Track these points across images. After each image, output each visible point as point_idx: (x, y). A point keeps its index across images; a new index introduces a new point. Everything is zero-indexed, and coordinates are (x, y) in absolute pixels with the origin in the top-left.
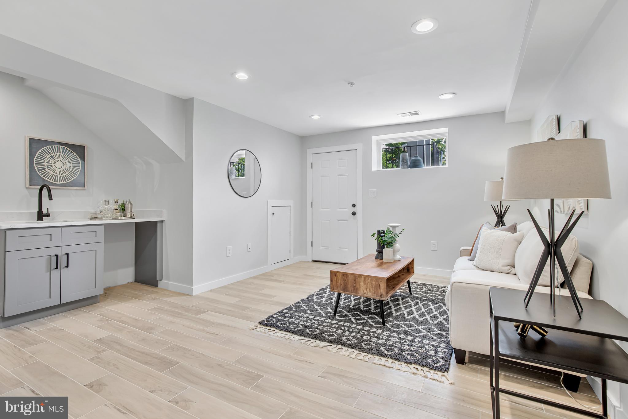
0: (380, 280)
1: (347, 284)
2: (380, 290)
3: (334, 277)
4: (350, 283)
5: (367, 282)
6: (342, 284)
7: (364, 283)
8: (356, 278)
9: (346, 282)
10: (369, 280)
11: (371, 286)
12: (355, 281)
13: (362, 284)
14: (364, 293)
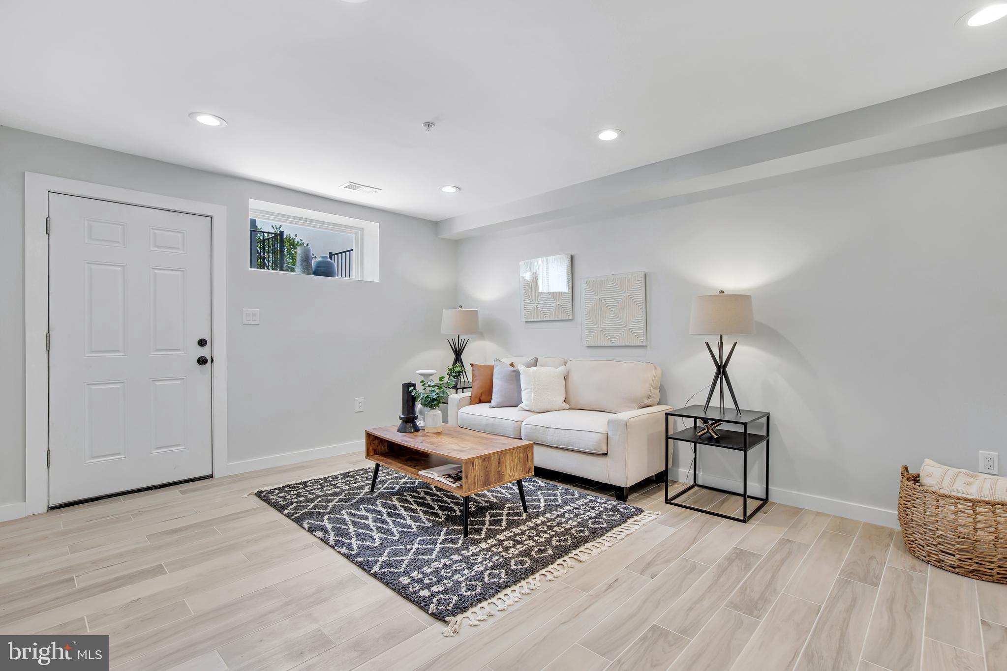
0: (528, 449)
1: (489, 472)
2: (528, 463)
3: (471, 468)
4: (493, 470)
5: (514, 458)
6: (483, 475)
7: (511, 461)
8: (501, 457)
9: (487, 469)
10: (516, 454)
11: (518, 462)
12: (499, 462)
13: (508, 463)
14: (511, 477)
